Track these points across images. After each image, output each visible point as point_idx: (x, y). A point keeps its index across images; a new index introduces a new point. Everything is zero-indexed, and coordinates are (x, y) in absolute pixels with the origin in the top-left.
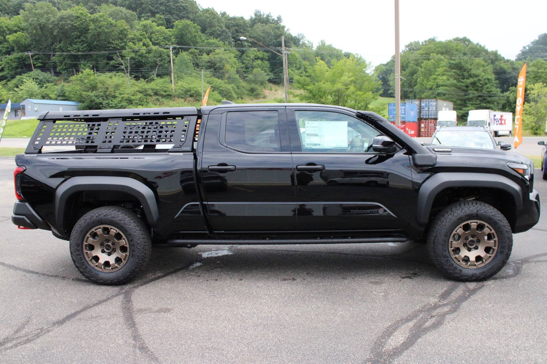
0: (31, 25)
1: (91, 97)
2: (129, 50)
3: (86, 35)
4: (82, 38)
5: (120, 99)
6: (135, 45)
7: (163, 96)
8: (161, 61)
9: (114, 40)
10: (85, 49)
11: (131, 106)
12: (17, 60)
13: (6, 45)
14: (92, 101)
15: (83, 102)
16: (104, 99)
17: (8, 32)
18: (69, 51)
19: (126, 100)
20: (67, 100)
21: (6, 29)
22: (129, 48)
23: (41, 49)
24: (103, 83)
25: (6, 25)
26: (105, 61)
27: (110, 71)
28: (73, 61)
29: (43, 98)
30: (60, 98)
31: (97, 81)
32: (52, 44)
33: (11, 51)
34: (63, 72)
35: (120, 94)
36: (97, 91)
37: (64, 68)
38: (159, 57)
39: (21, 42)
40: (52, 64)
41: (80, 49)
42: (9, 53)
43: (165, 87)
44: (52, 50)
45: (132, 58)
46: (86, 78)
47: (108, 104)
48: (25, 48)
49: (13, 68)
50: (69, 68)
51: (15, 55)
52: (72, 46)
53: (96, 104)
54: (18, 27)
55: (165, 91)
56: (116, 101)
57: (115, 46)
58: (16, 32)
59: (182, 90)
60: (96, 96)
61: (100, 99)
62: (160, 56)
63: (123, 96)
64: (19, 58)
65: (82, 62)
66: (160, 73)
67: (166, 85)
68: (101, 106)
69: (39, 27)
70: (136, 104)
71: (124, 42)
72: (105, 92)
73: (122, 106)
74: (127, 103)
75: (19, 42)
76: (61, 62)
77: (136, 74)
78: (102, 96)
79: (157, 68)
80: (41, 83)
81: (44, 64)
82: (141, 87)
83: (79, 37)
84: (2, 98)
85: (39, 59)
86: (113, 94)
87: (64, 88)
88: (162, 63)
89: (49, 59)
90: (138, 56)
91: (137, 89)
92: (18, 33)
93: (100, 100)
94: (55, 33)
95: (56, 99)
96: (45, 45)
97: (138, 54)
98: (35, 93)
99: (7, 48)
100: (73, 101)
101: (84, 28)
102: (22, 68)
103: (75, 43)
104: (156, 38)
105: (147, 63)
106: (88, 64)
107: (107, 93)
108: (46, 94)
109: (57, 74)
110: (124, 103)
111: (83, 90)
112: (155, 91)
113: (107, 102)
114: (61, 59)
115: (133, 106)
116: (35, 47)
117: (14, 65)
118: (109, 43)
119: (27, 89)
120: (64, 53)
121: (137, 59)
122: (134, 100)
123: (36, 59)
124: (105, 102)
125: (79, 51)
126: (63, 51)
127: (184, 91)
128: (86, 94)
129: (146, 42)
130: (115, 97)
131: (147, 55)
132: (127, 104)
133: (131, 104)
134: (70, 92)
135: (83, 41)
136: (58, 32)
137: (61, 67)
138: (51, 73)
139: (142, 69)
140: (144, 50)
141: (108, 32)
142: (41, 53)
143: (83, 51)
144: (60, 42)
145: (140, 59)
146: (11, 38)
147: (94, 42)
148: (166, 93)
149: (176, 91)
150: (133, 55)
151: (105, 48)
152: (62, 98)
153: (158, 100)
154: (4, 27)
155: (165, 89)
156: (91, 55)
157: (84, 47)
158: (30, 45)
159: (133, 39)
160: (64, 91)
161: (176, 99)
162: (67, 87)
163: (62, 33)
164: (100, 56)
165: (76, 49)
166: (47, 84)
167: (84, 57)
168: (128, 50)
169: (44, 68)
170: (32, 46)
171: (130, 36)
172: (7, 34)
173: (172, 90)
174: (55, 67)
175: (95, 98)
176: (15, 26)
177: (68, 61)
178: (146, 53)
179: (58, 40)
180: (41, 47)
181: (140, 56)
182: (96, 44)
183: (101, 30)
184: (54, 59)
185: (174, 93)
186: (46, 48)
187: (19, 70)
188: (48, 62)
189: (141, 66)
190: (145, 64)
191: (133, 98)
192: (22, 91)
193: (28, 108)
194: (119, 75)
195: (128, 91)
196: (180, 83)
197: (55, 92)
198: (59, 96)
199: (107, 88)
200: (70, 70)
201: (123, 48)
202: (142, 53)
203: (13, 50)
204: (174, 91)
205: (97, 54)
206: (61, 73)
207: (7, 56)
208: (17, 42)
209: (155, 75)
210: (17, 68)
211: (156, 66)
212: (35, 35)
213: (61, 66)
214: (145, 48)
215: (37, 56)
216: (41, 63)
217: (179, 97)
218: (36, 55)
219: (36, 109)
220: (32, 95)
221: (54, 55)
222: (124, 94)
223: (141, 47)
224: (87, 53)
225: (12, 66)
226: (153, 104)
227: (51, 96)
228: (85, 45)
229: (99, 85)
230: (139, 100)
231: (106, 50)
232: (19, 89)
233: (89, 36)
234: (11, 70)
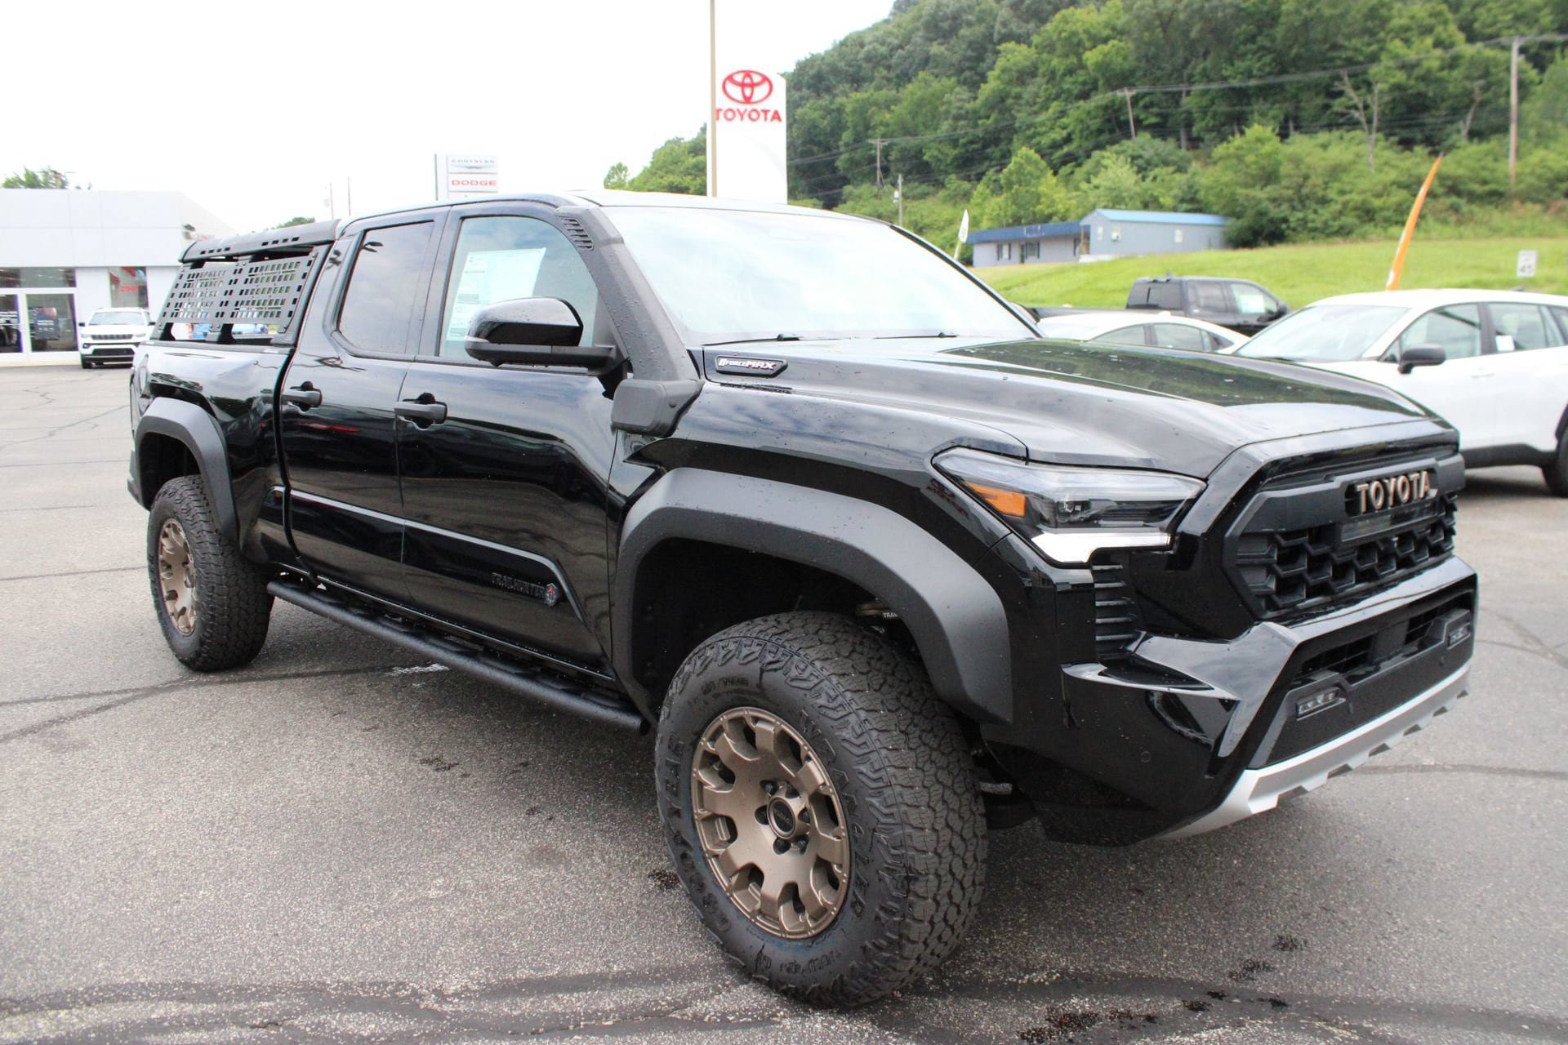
0: (1138, 17)
1: (1259, 202)
2: (1391, 63)
3: (1272, 32)
4: (1262, 41)
5: (1338, 207)
6: (1409, 47)
7: (1473, 197)
8: (1485, 89)
9: (1349, 37)
10: (1267, 69)
11: (1369, 227)
12: (1101, 113)
13: (1081, 76)
14: (1262, 214)
15: (1238, 216)
16: (1293, 208)
17: (1088, 44)
18: (1225, 79)
19: (1356, 209)
20: (1200, 211)
21: (1084, 37)
22: (1392, 58)
23: (1158, 79)
24: (1297, 161)
25: (1087, 26)
26: (1320, 100)
27: (1330, 127)
28: (1234, 105)
29: (1146, 206)
30: (1185, 206)
31: (1280, 157)
32: (1187, 62)
33: (1091, 90)
34: (1207, 137)
35: (1342, 192)
36: (1277, 187)
37: (1211, 124)
38: (1480, 78)
39: (1113, 66)
40: (1183, 116)
41: (1255, 72)
42: (1085, 96)
43: (1484, 168)
44: (1185, 79)
45: (1397, 87)
46: (1250, 150)
47: (1304, 221)
48: (1123, 79)
49: (1092, 132)
50: (1223, 125)
51: (1100, 99)
52: (1232, 65)
53: (1272, 221)
54: (1114, 29)
55: (1484, 182)
56: (1325, 213)
57: (1350, 54)
58: (1105, 41)
59: (1540, 177)
60: (1274, 200)
61: (1285, 206)
62: (1486, 74)
63: (1347, 197)
64: (1106, 108)
65: (1256, 107)
66: (1481, 125)
67: (1489, 162)
68: (1284, 226)
69: (1157, 23)
70: (1387, 220)
71: (1378, 41)
72: (1301, 186)
73: (1342, 228)
74: (1359, 217)
75: (1108, 65)
76: (1204, 111)
77: (1406, 134)
78: (1290, 200)
79: (1472, 110)
80: (1143, 168)
81: (1164, 117)
82: (1408, 170)
83: (1252, 39)
84: (1054, 209)
85: (1152, 104)
86: (1320, 194)
87: (1197, 179)
88: (1489, 95)
89: (1177, 104)
90: (1417, 79)
91: (1392, 175)
92: (1111, 43)
93: (1283, 210)
94: (1193, 34)
95: (1175, 210)
96: (1168, 67)
97: (1418, 72)
98: (1125, 194)
99: (1084, 83)
100: (1216, 213)
101: (1268, 13)
102: (1112, 131)
103: (1242, 56)
104: (1489, 20)
105: (1443, 100)
106: (1272, 113)
107: (1305, 191)
108: (1152, 196)
109: (1194, 142)
110: (1349, 220)
111: (1238, 184)
112: (1449, 183)
113: (1300, 215)
114: (1205, 101)
115: (1376, 226)
116: (1145, 75)
117: (1095, 124)
118: (1335, 47)
119: (1108, 184)
120: (1215, 86)
121: (1412, 87)
122: (1382, 209)
123: (1146, 107)
124: (1295, 218)
125: (1250, 76)
126: (1210, 80)
127: (1548, 180)
128: (1247, 195)
129: (1444, 36)
130: (1324, 201)
131: (1445, 74)
132: (1355, 221)
133: (1371, 220)
134: (1209, 188)
135: (1263, 48)
136: (1202, 30)
137: (1203, 124)
138: (1178, 140)
139: (1428, 119)
140: (1434, 59)
141: (1331, 17)
142: (1159, 89)
143: (1260, 77)
144: (1206, 54)
145: (1422, 87)
146: (1091, 57)
147: (1291, 47)
148: (1487, 188)
149: (1519, 182)
150: (1400, 77)
151: (1323, 62)
152: (1189, 206)
153: (1455, 209)
154: (1081, 31)
155: (1485, 174)
156: (1281, 87)
157: (1264, 65)
158: (1132, 72)
159: (1407, 29)
160: (1196, 187)
161: (1516, 203)
162: (1206, 176)
163: (1212, 31)
164: (1307, 87)
165: (1242, 73)
166: (1157, 171)
167: (1265, 92)
168: (1386, 61)
169: (1161, 130)
170: (1139, 73)
171: (1396, 22)
172: (1086, 49)
173: (1507, 176)
174: (1189, 125)
175: (1271, 206)
176: (1107, 25)
177: (1222, 107)
178: (1442, 69)
179: (1201, 50)
180: (1159, 73)
181: (1423, 78)
182: (1296, 55)
183: (1314, 11)
184: (1187, 102)
185: (1513, 186)
186: (1171, 75)
187: (1104, 137)
188: (1174, 111)
189: (1425, 108)
190: (1435, 102)
191: (1377, 203)
192: (1097, 191)
193: (1098, 233)
194: (1352, 139)
195: (1363, 184)
196: (1539, 154)
197: (1175, 191)
198: (1183, 201)
199: (1306, 177)
200: (1226, 128)
201: (1374, 58)
202: (1429, 71)
203: (1095, 88)
204: (1512, 181)
205: (1298, 82)
206: (1202, 140)
207: (1081, 103)
208: (1103, 67)
209: (1464, 132)
210: (1100, 131)
211: (1468, 107)
212: (1149, 44)
213: (1203, 119)
214: (1438, 52)
215: (1147, 99)
216: (1157, 115)
217: (1526, 197)
218: (1146, 95)
219: (1114, 235)
220: (1117, 201)
221: (1188, 93)
222: (1351, 192)
223: (1428, 52)
224: (1271, 80)
225: (1088, 127)
226: (1437, 220)
227: (1167, 201)
228: (1268, 59)
229: (1285, 169)
230: (1396, 210)
231: (1324, 69)
232: (1091, 186)
233: (1279, 32)
234: (1087, 138)
